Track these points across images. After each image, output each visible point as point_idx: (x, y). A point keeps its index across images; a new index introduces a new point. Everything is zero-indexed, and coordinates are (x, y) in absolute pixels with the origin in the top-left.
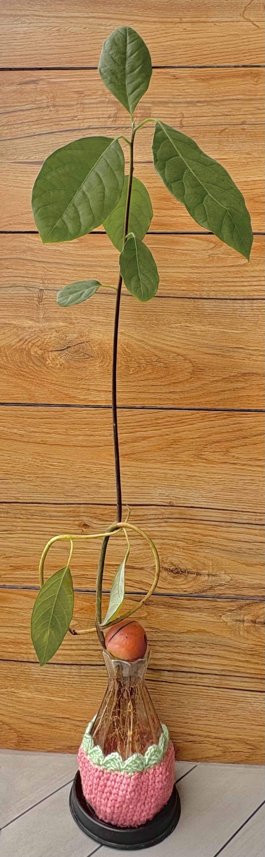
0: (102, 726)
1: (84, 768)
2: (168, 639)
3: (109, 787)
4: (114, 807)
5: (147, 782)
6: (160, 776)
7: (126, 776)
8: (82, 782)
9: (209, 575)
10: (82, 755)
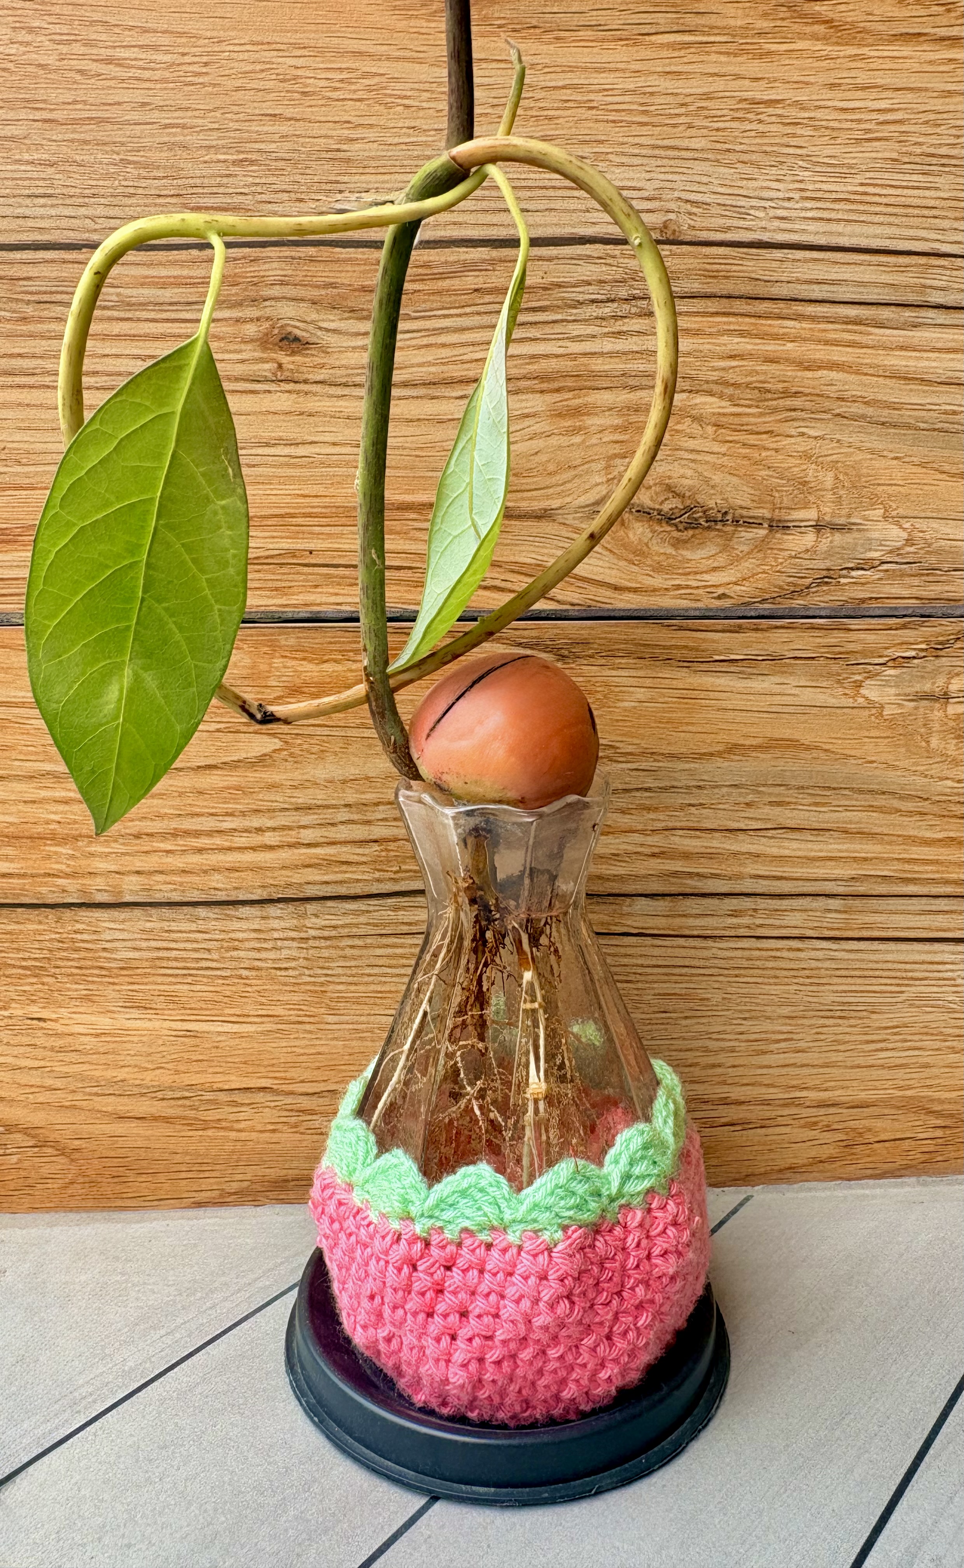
0: (407, 1083)
1: (342, 1236)
2: (650, 783)
3: (455, 1293)
4: (481, 1360)
5: (620, 1257)
6: (671, 1231)
7: (528, 1246)
8: (336, 1287)
9: (818, 527)
10: (328, 1192)
